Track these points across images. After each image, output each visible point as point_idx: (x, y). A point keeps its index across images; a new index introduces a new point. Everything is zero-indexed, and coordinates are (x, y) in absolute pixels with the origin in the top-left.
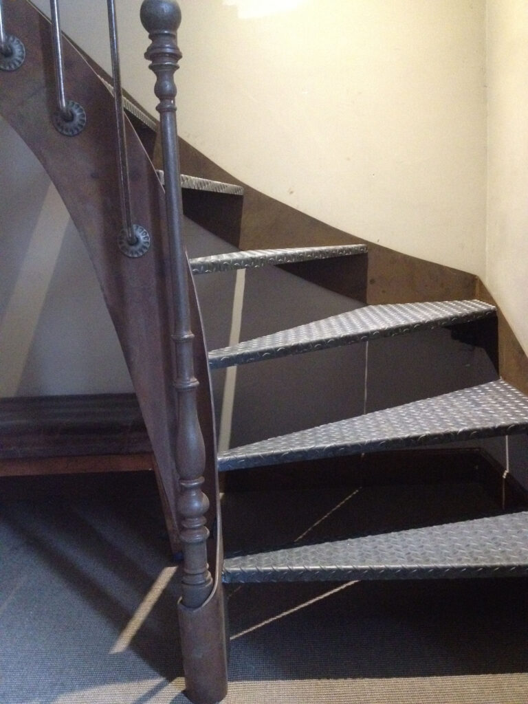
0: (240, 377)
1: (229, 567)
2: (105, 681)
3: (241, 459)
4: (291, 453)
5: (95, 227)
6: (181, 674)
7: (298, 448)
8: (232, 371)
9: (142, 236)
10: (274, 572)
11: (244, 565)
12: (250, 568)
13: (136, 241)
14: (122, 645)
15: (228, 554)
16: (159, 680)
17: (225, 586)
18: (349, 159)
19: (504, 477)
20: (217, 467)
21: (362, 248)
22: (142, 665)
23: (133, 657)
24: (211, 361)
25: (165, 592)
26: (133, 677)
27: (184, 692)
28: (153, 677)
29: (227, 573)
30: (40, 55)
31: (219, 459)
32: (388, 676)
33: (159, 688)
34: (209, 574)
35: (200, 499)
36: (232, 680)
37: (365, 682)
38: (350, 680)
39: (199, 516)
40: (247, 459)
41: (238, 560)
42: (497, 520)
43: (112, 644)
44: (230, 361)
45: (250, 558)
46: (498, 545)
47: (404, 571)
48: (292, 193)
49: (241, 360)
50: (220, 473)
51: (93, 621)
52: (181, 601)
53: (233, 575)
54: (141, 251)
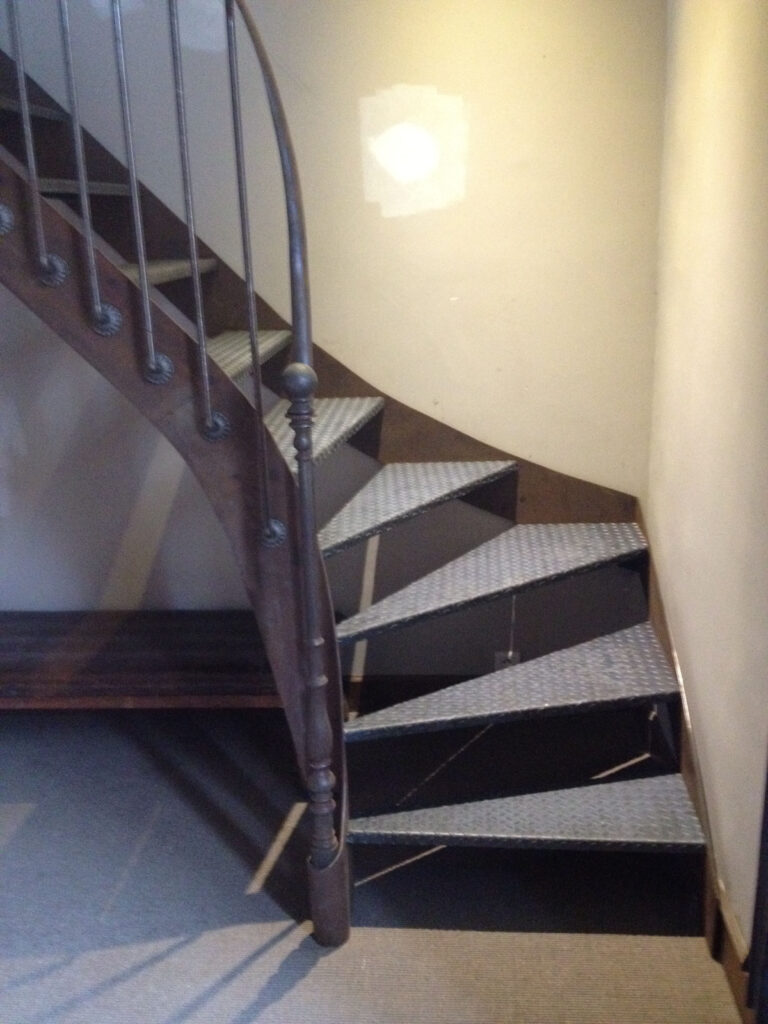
0: (370, 651)
1: (353, 828)
2: (242, 920)
3: (367, 731)
4: (414, 726)
5: (235, 520)
6: (309, 917)
7: (420, 721)
8: (361, 647)
9: (278, 528)
10: (394, 837)
11: (367, 827)
12: (372, 830)
13: (274, 533)
14: (255, 886)
15: (353, 815)
16: (290, 922)
17: (348, 845)
18: (499, 370)
19: (651, 718)
20: (344, 739)
21: (512, 466)
22: (274, 907)
23: (267, 899)
24: (340, 639)
25: (296, 832)
26: (265, 917)
27: (312, 935)
28: (285, 919)
29: (352, 835)
30: (186, 369)
31: (346, 731)
32: (493, 930)
33: (290, 929)
34: (335, 839)
35: (327, 778)
36: (353, 925)
37: (471, 935)
38: (458, 932)
39: (325, 792)
40: (372, 731)
41: (362, 822)
42: (610, 789)
43: (246, 884)
44: (359, 636)
45: (373, 819)
46: (602, 818)
47: (510, 841)
48: (436, 403)
49: (371, 635)
50: (347, 744)
51: (228, 859)
52: (311, 862)
53: (357, 837)
54: (278, 542)
